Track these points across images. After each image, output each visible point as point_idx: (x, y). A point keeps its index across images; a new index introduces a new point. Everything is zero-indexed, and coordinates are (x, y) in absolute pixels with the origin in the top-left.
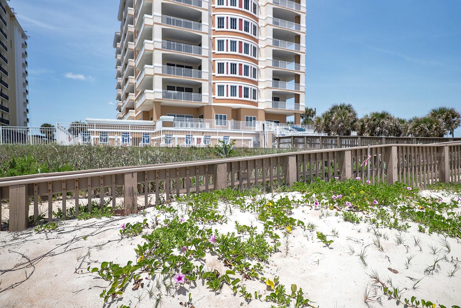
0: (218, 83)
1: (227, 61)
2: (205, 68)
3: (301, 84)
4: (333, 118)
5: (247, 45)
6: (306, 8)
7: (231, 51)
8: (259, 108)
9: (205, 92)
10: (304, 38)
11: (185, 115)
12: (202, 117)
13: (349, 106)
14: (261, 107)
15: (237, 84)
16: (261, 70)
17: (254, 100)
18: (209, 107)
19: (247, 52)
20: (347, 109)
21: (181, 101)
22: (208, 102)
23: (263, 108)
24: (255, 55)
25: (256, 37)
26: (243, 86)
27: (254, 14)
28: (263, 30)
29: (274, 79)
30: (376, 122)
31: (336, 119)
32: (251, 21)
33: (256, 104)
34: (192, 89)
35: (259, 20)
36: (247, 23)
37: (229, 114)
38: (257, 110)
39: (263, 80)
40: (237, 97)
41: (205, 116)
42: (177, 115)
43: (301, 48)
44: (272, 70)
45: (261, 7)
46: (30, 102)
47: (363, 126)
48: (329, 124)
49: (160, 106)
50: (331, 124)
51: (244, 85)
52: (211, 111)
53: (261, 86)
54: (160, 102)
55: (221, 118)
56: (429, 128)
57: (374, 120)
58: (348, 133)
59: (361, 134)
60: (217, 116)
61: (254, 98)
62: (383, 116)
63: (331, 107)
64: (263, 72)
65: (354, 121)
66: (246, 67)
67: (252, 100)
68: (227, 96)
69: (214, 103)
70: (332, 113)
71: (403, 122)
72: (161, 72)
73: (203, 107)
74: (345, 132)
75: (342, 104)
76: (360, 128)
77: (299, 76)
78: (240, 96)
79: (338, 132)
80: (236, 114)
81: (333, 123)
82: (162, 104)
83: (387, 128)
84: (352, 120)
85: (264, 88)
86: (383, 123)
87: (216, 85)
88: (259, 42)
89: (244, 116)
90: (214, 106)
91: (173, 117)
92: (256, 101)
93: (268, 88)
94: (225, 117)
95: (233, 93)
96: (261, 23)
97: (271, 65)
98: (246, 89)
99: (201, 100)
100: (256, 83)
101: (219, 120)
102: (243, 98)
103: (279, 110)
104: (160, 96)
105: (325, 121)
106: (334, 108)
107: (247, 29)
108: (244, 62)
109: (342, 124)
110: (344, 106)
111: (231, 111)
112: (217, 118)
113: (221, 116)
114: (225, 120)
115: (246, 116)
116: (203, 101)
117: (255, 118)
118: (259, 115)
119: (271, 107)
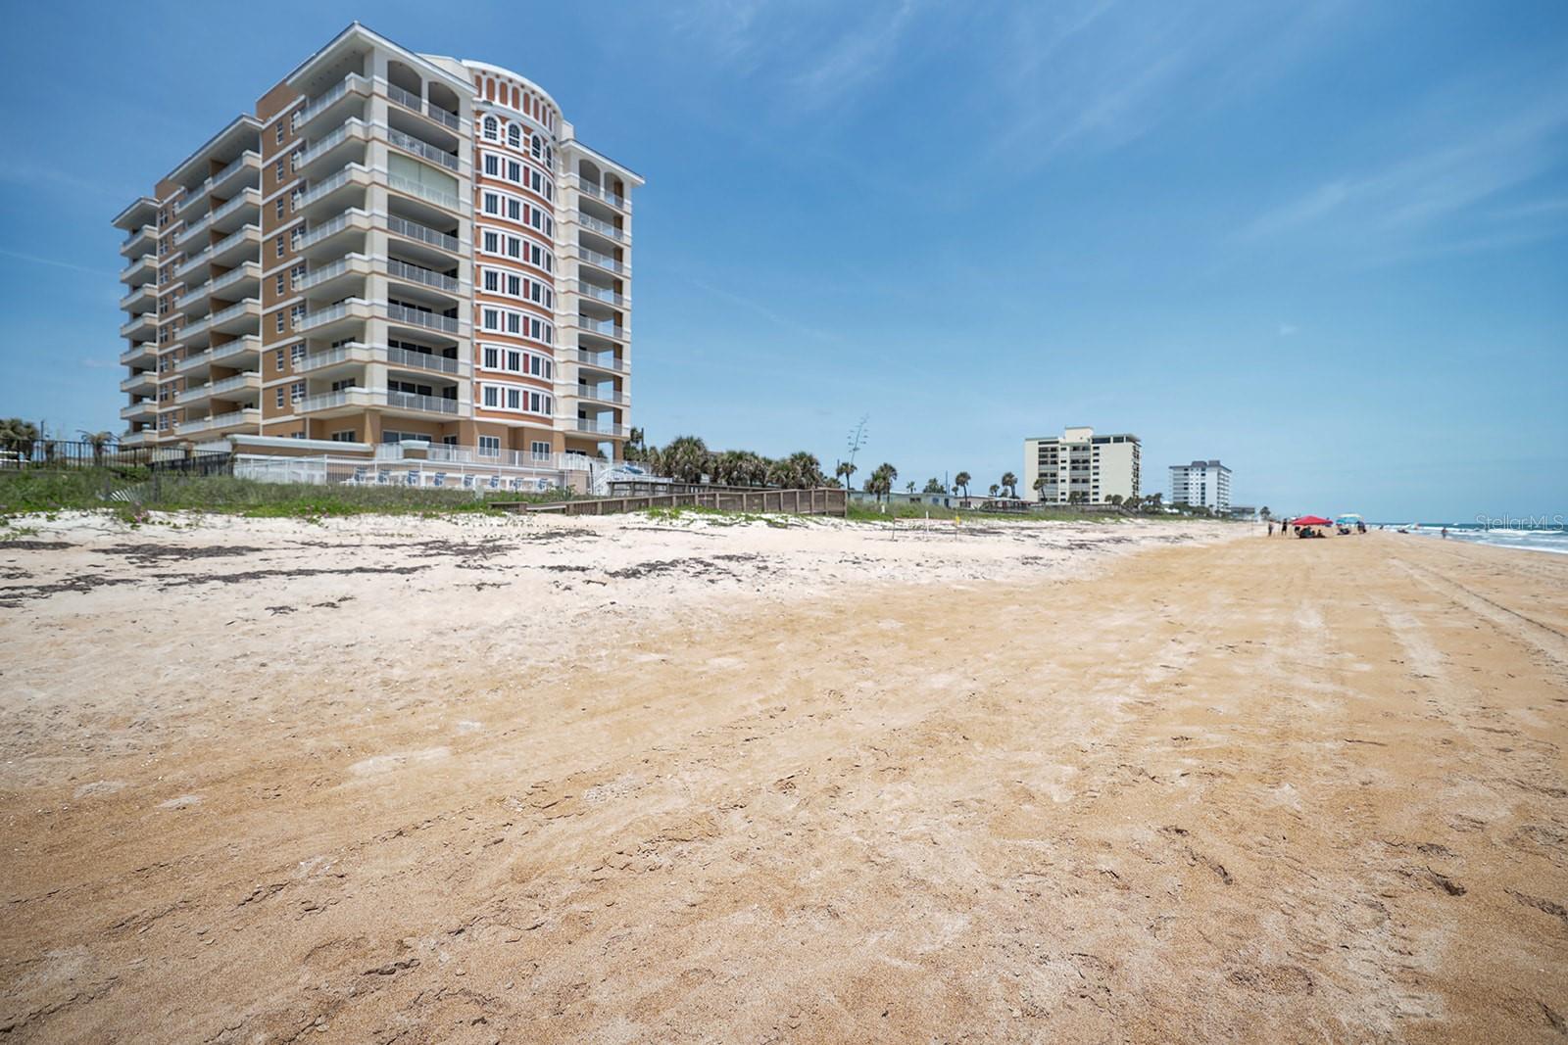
0: (486, 383)
1: (503, 347)
2: (465, 356)
3: (624, 393)
4: (678, 457)
5: (536, 324)
6: (633, 270)
7: (510, 330)
8: (555, 428)
10: (629, 317)
12: (454, 441)
13: (699, 440)
14: (558, 427)
15: (521, 387)
16: (559, 365)
17: (548, 416)
18: (469, 422)
19: (536, 334)
20: (695, 444)
21: (403, 410)
22: (467, 415)
23: (561, 429)
24: (549, 341)
25: (551, 310)
26: (530, 392)
27: (548, 272)
28: (561, 299)
29: (582, 381)
30: (732, 465)
31: (682, 458)
32: (544, 284)
33: (550, 422)
34: (430, 388)
35: (556, 282)
36: (536, 287)
37: (503, 439)
38: (553, 431)
39: (562, 382)
40: (520, 410)
41: (462, 438)
42: (403, 435)
43: (624, 334)
44: (577, 367)
45: (559, 260)
47: (716, 468)
48: (671, 464)
49: (378, 418)
50: (674, 464)
51: (532, 389)
52: (473, 433)
53: (557, 392)
54: (379, 411)
55: (489, 444)
56: (786, 477)
57: (731, 462)
58: (698, 479)
59: (714, 480)
60: (482, 439)
61: (548, 412)
62: (740, 456)
63: (674, 440)
64: (561, 369)
65: (705, 462)
66: (536, 360)
67: (545, 415)
68: (503, 406)
69: (477, 416)
70: (676, 448)
71: (769, 463)
72: (385, 359)
73: (458, 422)
74: (693, 476)
75: (690, 436)
76: (713, 470)
77: (621, 379)
78: (526, 408)
79: (684, 475)
80: (516, 439)
81: (677, 463)
82: (382, 413)
83: (746, 473)
84: (702, 460)
85: (562, 395)
86: (741, 466)
87: (483, 385)
88: (556, 317)
89: (529, 442)
90: (477, 422)
91: (428, 443)
92: (550, 417)
93: (571, 396)
94: (496, 441)
95: (514, 403)
96: (559, 287)
97: (577, 360)
98: (536, 397)
99: (456, 411)
100: (550, 386)
101: (486, 448)
102: (530, 412)
103: (588, 433)
104: (383, 401)
105: (667, 458)
106: (680, 442)
107: (536, 297)
108: (533, 352)
109: (689, 465)
110: (692, 438)
111: (506, 430)
112: (482, 445)
113: (489, 440)
114: (496, 447)
115: (532, 442)
116: (460, 413)
117: (547, 446)
118: (554, 441)
119: (576, 428)
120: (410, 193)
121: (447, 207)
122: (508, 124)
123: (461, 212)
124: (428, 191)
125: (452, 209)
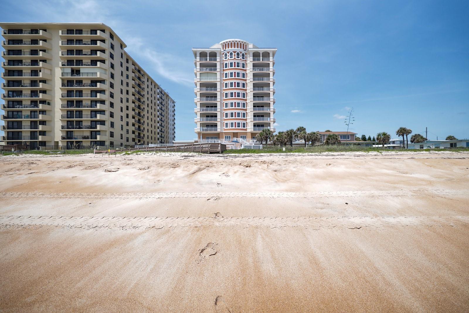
0: (226, 122)
1: (229, 112)
2: (219, 116)
3: (271, 118)
5: (239, 103)
7: (231, 107)
8: (247, 131)
9: (219, 127)
10: (272, 94)
11: (214, 137)
14: (248, 131)
15: (234, 121)
18: (222, 133)
19: (239, 106)
21: (208, 132)
22: (220, 131)
23: (250, 131)
24: (243, 107)
25: (244, 99)
26: (237, 122)
27: (243, 88)
29: (254, 117)
32: (241, 92)
33: (246, 130)
35: (246, 90)
36: (239, 93)
38: (247, 132)
39: (250, 118)
41: (219, 137)
43: (271, 99)
44: (253, 113)
45: (247, 84)
46: (176, 137)
52: (223, 135)
53: (247, 121)
54: (200, 133)
60: (226, 137)
61: (244, 127)
64: (249, 114)
66: (239, 113)
68: (229, 127)
69: (224, 131)
72: (200, 121)
73: (219, 133)
77: (270, 113)
78: (235, 127)
80: (235, 135)
85: (249, 121)
87: (225, 123)
88: (247, 100)
90: (224, 132)
93: (251, 121)
94: (230, 137)
95: (232, 126)
96: (247, 92)
97: (253, 110)
98: (239, 123)
100: (244, 120)
102: (237, 128)
107: (239, 96)
108: (237, 111)
111: (233, 133)
112: (226, 138)
113: (228, 137)
114: (230, 138)
115: (240, 136)
116: (218, 131)
117: (245, 136)
118: (248, 135)
119: (253, 130)
120: (205, 81)
121: (214, 81)
122: (229, 53)
123: (218, 81)
124: (209, 79)
125: (215, 81)
